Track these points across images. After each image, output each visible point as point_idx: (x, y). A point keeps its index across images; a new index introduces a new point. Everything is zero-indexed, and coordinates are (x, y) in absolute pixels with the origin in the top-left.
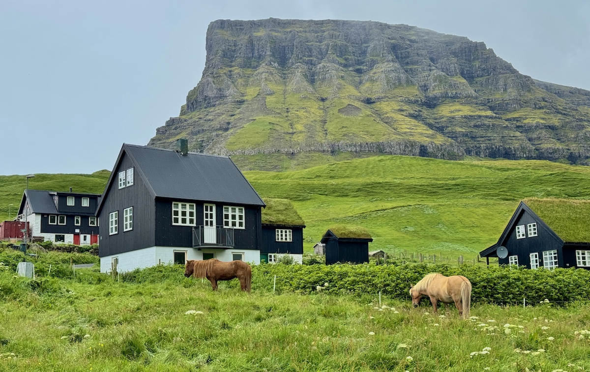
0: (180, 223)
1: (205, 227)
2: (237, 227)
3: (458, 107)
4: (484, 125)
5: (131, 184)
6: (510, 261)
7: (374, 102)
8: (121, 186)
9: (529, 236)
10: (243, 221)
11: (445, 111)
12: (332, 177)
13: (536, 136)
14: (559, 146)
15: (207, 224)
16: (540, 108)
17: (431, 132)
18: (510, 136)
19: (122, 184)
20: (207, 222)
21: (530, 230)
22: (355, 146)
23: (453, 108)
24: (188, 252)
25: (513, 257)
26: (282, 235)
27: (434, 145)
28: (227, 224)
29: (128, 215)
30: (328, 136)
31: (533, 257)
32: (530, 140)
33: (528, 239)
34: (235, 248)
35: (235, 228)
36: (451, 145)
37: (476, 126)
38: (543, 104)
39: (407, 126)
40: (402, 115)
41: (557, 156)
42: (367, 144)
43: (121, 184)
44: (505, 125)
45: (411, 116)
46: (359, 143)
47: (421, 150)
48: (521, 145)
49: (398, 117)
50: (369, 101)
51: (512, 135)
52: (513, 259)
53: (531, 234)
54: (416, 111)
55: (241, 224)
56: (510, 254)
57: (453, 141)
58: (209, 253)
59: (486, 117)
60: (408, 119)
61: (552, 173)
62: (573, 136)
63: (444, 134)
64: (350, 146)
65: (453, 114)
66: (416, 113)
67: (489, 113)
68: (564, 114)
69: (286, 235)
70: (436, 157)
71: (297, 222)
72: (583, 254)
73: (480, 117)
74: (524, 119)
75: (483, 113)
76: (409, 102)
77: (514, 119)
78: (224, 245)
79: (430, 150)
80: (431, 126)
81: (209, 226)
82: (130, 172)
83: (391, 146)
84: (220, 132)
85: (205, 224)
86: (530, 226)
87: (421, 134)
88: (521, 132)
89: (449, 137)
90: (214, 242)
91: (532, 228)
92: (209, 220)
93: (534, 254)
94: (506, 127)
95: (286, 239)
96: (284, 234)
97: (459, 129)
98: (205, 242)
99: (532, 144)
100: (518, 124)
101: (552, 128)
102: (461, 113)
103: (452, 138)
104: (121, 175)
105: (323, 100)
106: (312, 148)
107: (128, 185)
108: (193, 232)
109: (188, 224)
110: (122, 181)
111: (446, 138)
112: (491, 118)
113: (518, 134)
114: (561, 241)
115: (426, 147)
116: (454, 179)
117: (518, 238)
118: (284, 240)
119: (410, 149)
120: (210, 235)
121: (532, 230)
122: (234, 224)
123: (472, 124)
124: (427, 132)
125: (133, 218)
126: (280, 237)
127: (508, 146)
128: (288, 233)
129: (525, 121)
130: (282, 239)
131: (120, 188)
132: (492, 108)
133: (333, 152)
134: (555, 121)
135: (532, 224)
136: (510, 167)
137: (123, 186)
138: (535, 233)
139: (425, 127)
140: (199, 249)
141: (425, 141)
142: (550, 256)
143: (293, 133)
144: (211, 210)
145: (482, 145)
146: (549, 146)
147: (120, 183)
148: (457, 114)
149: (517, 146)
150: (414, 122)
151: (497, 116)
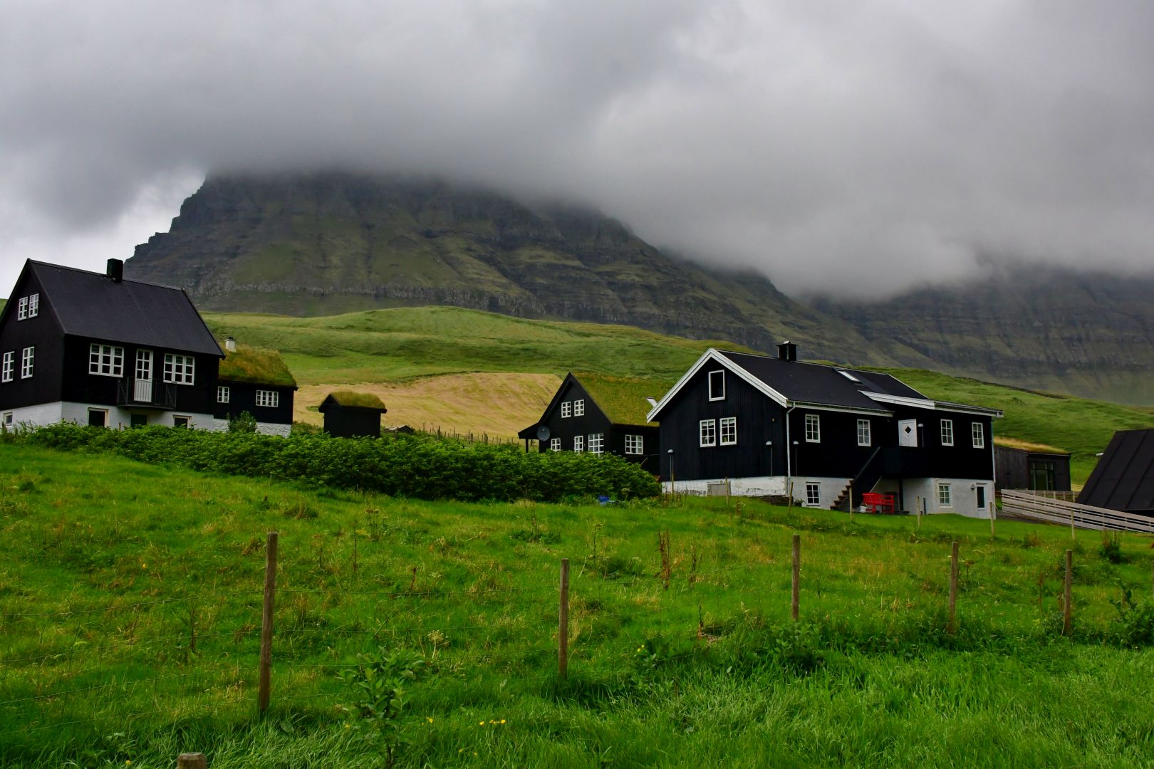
0: (100, 372)
1: (136, 379)
2: (183, 382)
3: (539, 252)
4: (571, 277)
5: (35, 315)
6: (552, 445)
7: (435, 237)
8: (21, 317)
9: (576, 415)
10: (193, 375)
11: (525, 255)
12: (369, 329)
13: (630, 296)
14: (655, 311)
15: (139, 376)
16: (637, 263)
17: (504, 280)
18: (600, 294)
19: (23, 315)
20: (140, 373)
21: (577, 408)
22: (407, 291)
23: (533, 253)
24: (110, 412)
25: (556, 440)
26: (264, 398)
27: (507, 298)
28: (169, 377)
29: (29, 357)
30: (372, 276)
31: (578, 441)
32: (623, 300)
33: (573, 418)
34: (177, 410)
35: (178, 383)
36: (529, 299)
37: (561, 278)
38: (640, 258)
39: (475, 271)
40: (470, 256)
41: (652, 323)
42: (422, 289)
43: (21, 314)
44: (594, 280)
45: (480, 258)
46: (412, 288)
47: (490, 302)
48: (611, 306)
49: (465, 258)
50: (428, 235)
51: (602, 293)
52: (555, 444)
53: (577, 413)
54: (488, 253)
55: (188, 379)
56: (553, 436)
57: (531, 294)
58: (139, 415)
59: (573, 267)
60: (476, 261)
61: (640, 342)
62: (672, 300)
63: (521, 285)
64: (401, 290)
65: (533, 261)
66: (488, 255)
67: (577, 263)
68: (664, 273)
69: (270, 399)
70: (508, 313)
71: (286, 382)
72: (634, 439)
73: (565, 267)
74: (617, 274)
75: (569, 263)
76: (481, 241)
77: (607, 273)
78: (164, 406)
79: (502, 303)
80: (504, 273)
81: (142, 379)
82: (35, 300)
83: (454, 295)
84: (225, 259)
85: (136, 376)
86: (577, 403)
87: (493, 282)
88: (613, 291)
89: (526, 289)
90: (149, 400)
91: (579, 405)
92: (143, 370)
93: (579, 437)
94: (596, 283)
95: (270, 403)
96: (267, 396)
97: (539, 280)
98: (136, 399)
99: (625, 306)
100: (611, 280)
101: (648, 288)
102: (543, 260)
103: (531, 290)
104: (24, 301)
105: (369, 227)
106: (349, 289)
107: (30, 316)
108: (118, 385)
109: (111, 374)
110: (24, 311)
111: (524, 290)
112: (579, 269)
113: (609, 292)
114: (610, 423)
115: (498, 299)
116: (522, 342)
117: (563, 417)
118: (267, 405)
119: (477, 300)
120: (143, 391)
121: (579, 408)
122: (179, 378)
123: (556, 274)
124: (499, 280)
125: (34, 361)
126: (261, 400)
127: (597, 307)
128: (273, 397)
129: (620, 277)
130: (264, 403)
131: (19, 319)
132: (580, 258)
133: (377, 296)
134: (654, 280)
135: (579, 401)
136: (592, 332)
137: (24, 318)
138: (582, 412)
139: (498, 274)
140: (126, 409)
141: (495, 291)
142: (596, 441)
143: (325, 268)
144: (147, 358)
145: (566, 303)
146: (645, 310)
147: (20, 312)
148: (538, 260)
149: (607, 306)
150: (484, 266)
151: (587, 267)
